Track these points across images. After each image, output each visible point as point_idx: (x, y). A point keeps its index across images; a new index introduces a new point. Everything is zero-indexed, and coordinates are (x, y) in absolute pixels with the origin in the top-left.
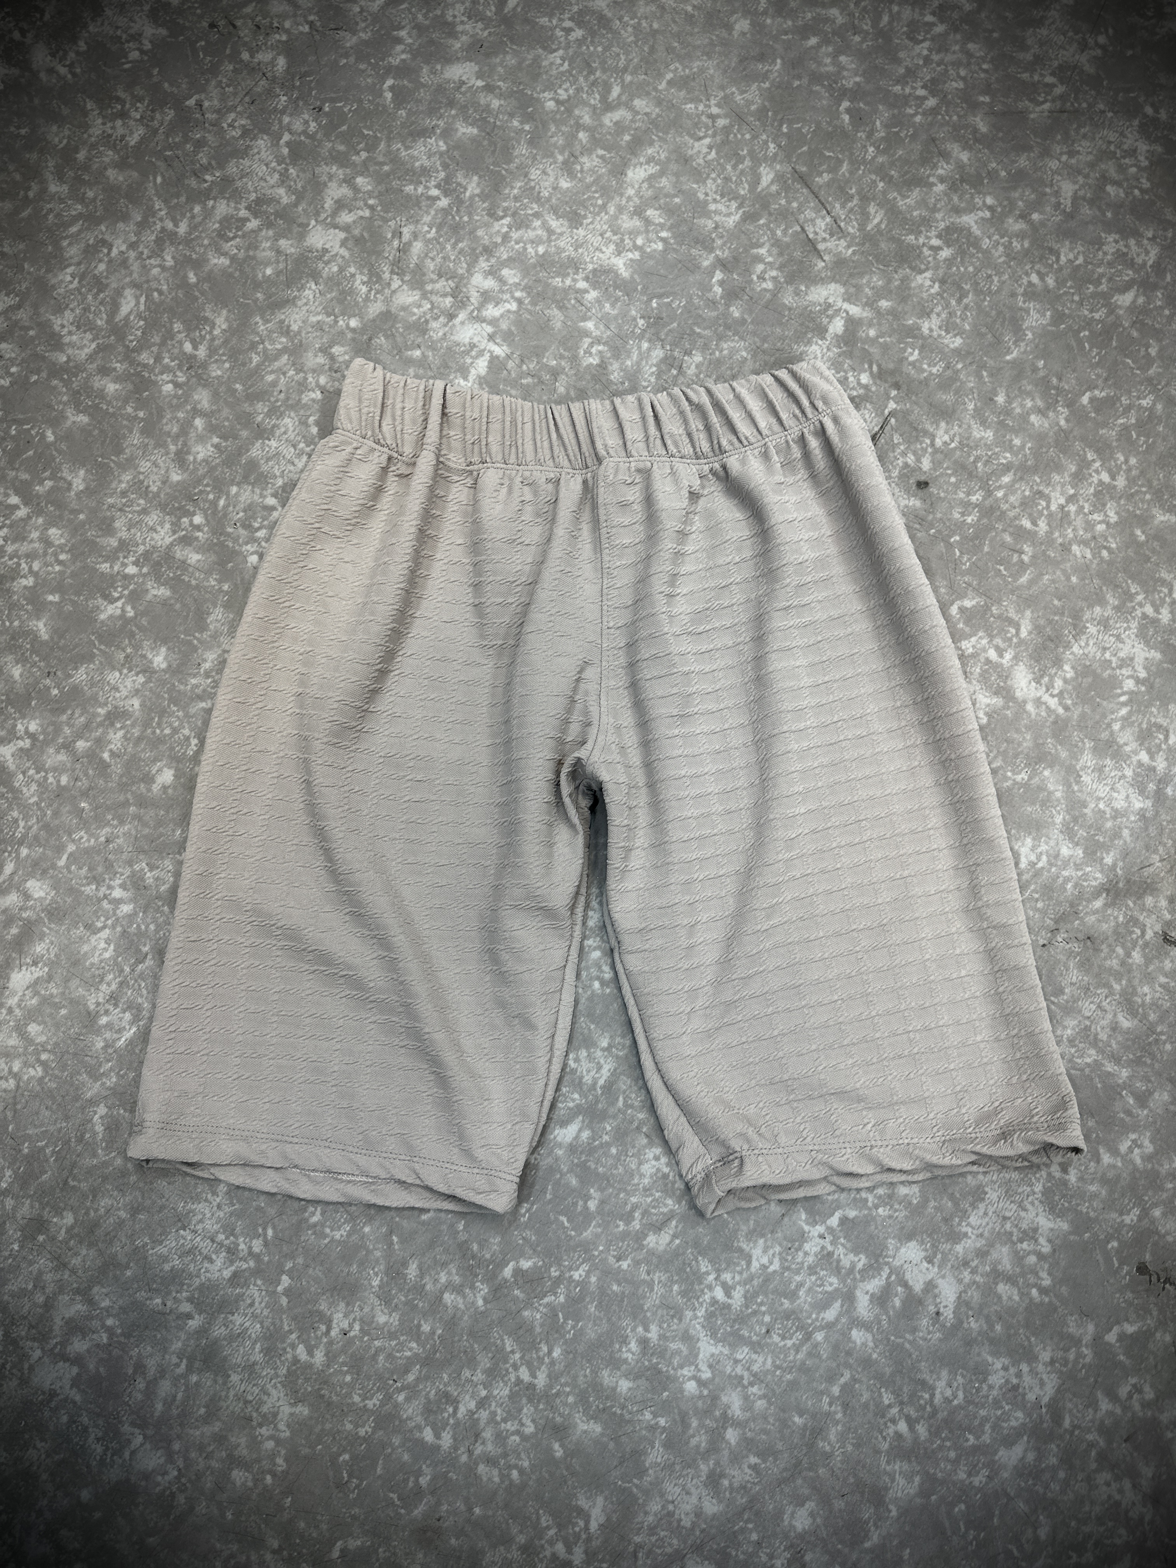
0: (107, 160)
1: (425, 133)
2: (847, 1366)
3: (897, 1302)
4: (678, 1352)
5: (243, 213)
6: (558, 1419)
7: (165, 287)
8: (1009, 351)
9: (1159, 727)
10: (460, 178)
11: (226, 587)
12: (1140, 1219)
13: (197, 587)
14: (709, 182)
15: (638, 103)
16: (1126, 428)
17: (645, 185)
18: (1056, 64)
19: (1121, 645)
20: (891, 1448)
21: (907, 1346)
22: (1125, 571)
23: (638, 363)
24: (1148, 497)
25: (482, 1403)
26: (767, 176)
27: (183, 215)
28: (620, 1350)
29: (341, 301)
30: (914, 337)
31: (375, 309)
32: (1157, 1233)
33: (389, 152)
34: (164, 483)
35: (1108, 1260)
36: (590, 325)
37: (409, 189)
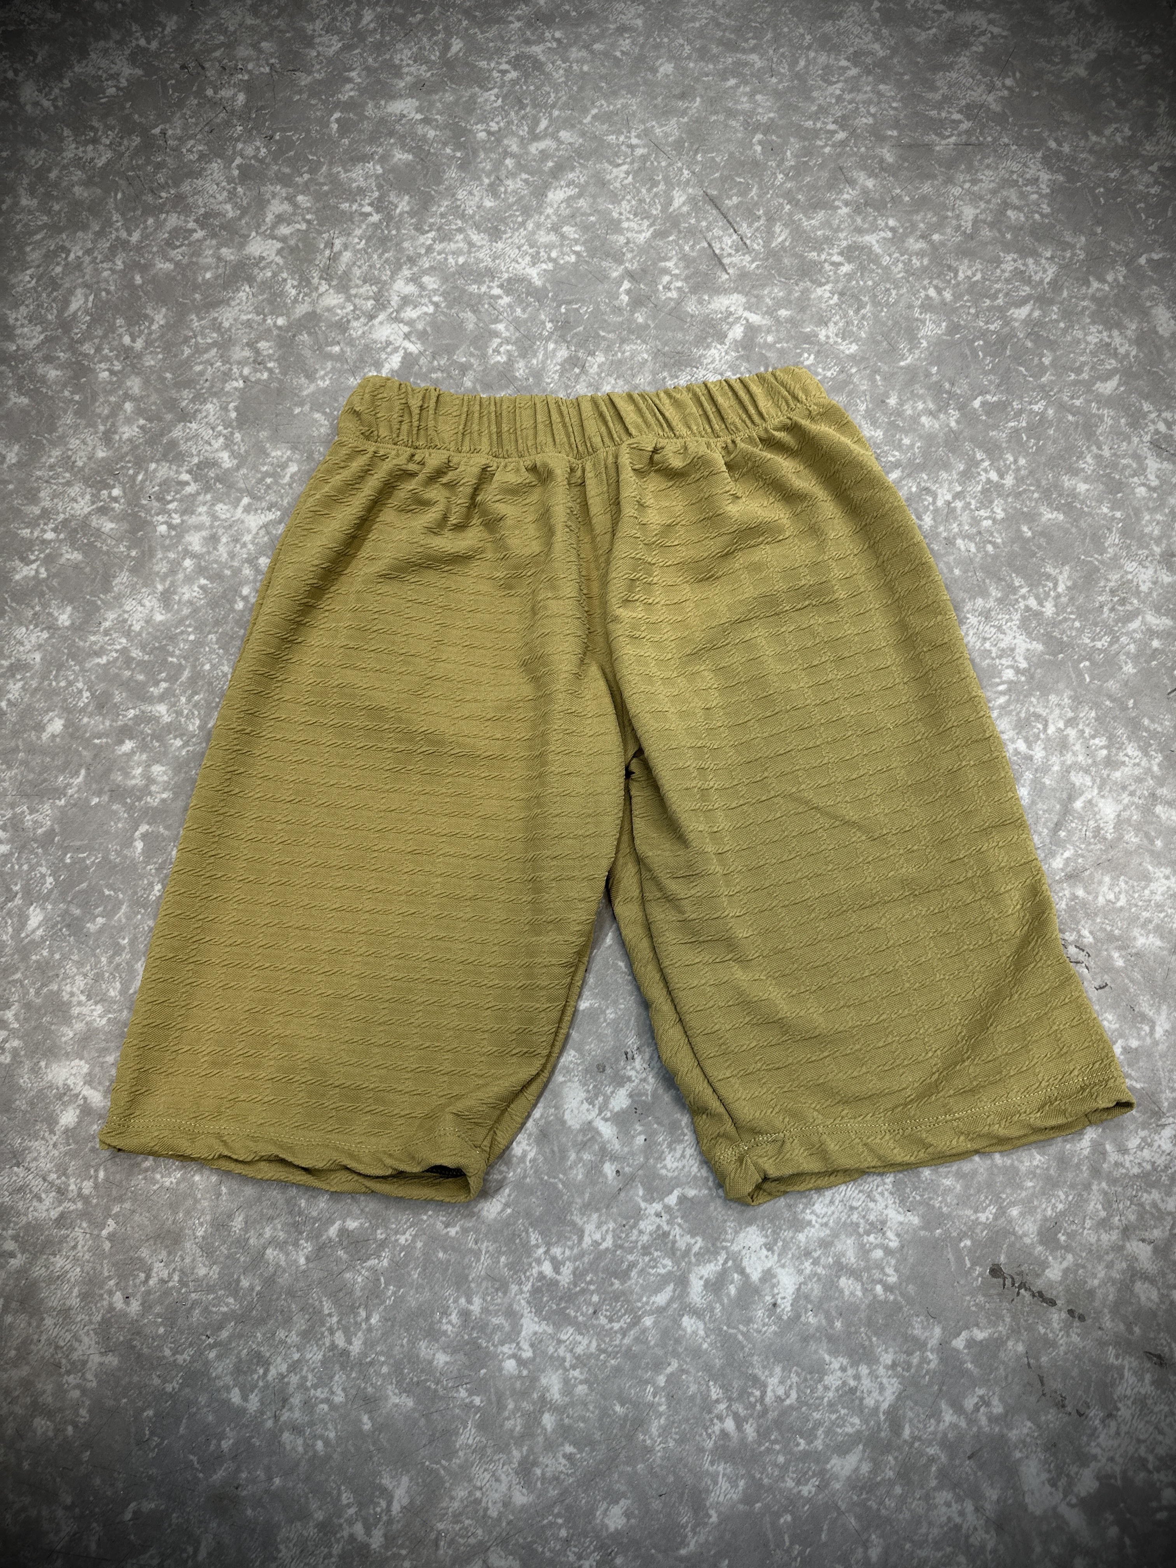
0: (75, 178)
1: (365, 158)
2: (675, 1354)
3: (733, 1290)
4: (499, 1327)
5: (191, 225)
6: (370, 1390)
7: (112, 288)
8: (903, 358)
9: (1038, 716)
10: (392, 197)
11: (134, 553)
12: (996, 1218)
13: (107, 553)
14: (624, 203)
15: (564, 135)
16: (1017, 431)
17: (564, 205)
18: (964, 102)
19: (1001, 636)
20: (716, 1447)
21: (740, 1337)
22: (1010, 565)
23: (544, 362)
24: (1036, 495)
25: (294, 1367)
26: (679, 199)
27: (137, 227)
28: (440, 1322)
29: (271, 302)
30: (811, 343)
31: (301, 310)
32: (1014, 1233)
33: (330, 175)
34: (89, 459)
35: (960, 1260)
36: (501, 327)
37: (345, 206)
